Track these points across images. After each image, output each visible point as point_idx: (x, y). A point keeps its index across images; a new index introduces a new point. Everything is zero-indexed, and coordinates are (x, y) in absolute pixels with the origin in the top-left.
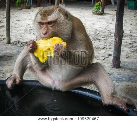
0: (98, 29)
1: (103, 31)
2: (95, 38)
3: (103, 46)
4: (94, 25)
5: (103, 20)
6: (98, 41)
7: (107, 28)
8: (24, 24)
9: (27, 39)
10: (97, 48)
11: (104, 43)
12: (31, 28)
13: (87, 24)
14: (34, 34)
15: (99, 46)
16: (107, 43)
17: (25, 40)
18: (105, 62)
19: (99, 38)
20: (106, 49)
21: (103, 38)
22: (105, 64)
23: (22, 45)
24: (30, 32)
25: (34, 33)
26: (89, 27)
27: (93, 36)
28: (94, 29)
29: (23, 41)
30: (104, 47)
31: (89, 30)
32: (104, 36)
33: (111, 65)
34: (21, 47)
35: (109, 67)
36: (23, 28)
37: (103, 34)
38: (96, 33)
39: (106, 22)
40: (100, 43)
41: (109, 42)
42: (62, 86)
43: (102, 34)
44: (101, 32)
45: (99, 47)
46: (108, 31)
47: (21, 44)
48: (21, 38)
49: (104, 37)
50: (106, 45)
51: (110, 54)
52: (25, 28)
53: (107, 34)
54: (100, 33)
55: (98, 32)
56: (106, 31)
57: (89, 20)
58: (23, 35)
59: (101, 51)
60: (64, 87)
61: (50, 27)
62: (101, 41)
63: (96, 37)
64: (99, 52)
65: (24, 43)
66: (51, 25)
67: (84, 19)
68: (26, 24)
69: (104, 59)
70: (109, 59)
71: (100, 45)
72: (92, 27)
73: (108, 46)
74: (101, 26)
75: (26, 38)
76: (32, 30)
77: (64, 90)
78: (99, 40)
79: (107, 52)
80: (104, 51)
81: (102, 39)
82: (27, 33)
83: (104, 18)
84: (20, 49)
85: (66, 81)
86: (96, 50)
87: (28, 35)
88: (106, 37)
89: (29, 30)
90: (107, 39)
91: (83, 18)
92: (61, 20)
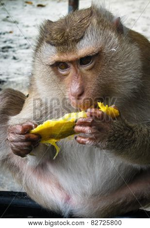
12: (8, 44)
14: (14, 58)
25: (15, 55)
66: (89, 66)
76: (9, 47)
89: (3, 48)
92: (111, 48)
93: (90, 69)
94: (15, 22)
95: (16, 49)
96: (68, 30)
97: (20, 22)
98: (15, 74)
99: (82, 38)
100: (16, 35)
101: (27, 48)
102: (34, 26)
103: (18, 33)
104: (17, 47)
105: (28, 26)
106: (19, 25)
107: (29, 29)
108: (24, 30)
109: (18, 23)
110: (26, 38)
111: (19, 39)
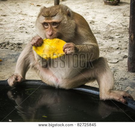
0: (111, 24)
1: (118, 27)
2: (107, 36)
3: (117, 45)
4: (106, 19)
5: (118, 12)
6: (111, 40)
7: (123, 23)
8: (12, 20)
9: (19, 40)
10: (108, 49)
11: (118, 42)
12: (22, 26)
13: (96, 18)
14: (27, 33)
15: (112, 46)
16: (122, 42)
17: (16, 40)
18: (119, 66)
19: (112, 36)
20: (121, 49)
21: (117, 35)
22: (119, 68)
23: (13, 47)
24: (22, 30)
25: (27, 31)
26: (99, 22)
27: (104, 33)
28: (106, 24)
29: (13, 42)
30: (118, 47)
31: (100, 26)
32: (119, 33)
33: (125, 68)
34: (12, 49)
35: (123, 71)
36: (11, 25)
37: (118, 31)
38: (109, 29)
39: (122, 14)
40: (113, 42)
41: (125, 40)
42: (66, 83)
43: (116, 30)
44: (115, 28)
45: (112, 48)
46: (125, 27)
47: (12, 45)
48: (10, 39)
49: (119, 35)
50: (121, 44)
51: (126, 56)
52: (14, 25)
53: (123, 31)
54: (113, 29)
55: (111, 28)
56: (121, 26)
57: (100, 13)
58: (13, 34)
59: (114, 53)
60: (68, 84)
61: (55, 28)
62: (114, 39)
63: (109, 35)
64: (112, 53)
65: (16, 44)
66: (55, 26)
67: (93, 11)
68: (15, 21)
69: (118, 62)
70: (123, 61)
71: (113, 44)
72: (104, 21)
73: (123, 46)
74: (115, 21)
75: (17, 39)
76: (23, 27)
77: (67, 88)
78: (112, 38)
79: (122, 54)
80: (117, 52)
81: (117, 37)
82: (18, 32)
83: (120, 10)
84: (11, 52)
85: (69, 78)
86: (107, 51)
87: (20, 34)
88: (121, 34)
89: (20, 28)
90: (123, 37)
91: (91, 10)
92: (65, 22)
93: (56, 28)
94: (25, 15)
95: (27, 28)
96: (50, 12)
97: (28, 14)
98: (27, 40)
99: (55, 16)
100: (26, 21)
101: (33, 28)
102: (35, 16)
103: (27, 20)
104: (27, 27)
105: (32, 17)
106: (27, 16)
107: (33, 18)
108: (30, 18)
109: (27, 15)
110: (32, 23)
111: (28, 23)
